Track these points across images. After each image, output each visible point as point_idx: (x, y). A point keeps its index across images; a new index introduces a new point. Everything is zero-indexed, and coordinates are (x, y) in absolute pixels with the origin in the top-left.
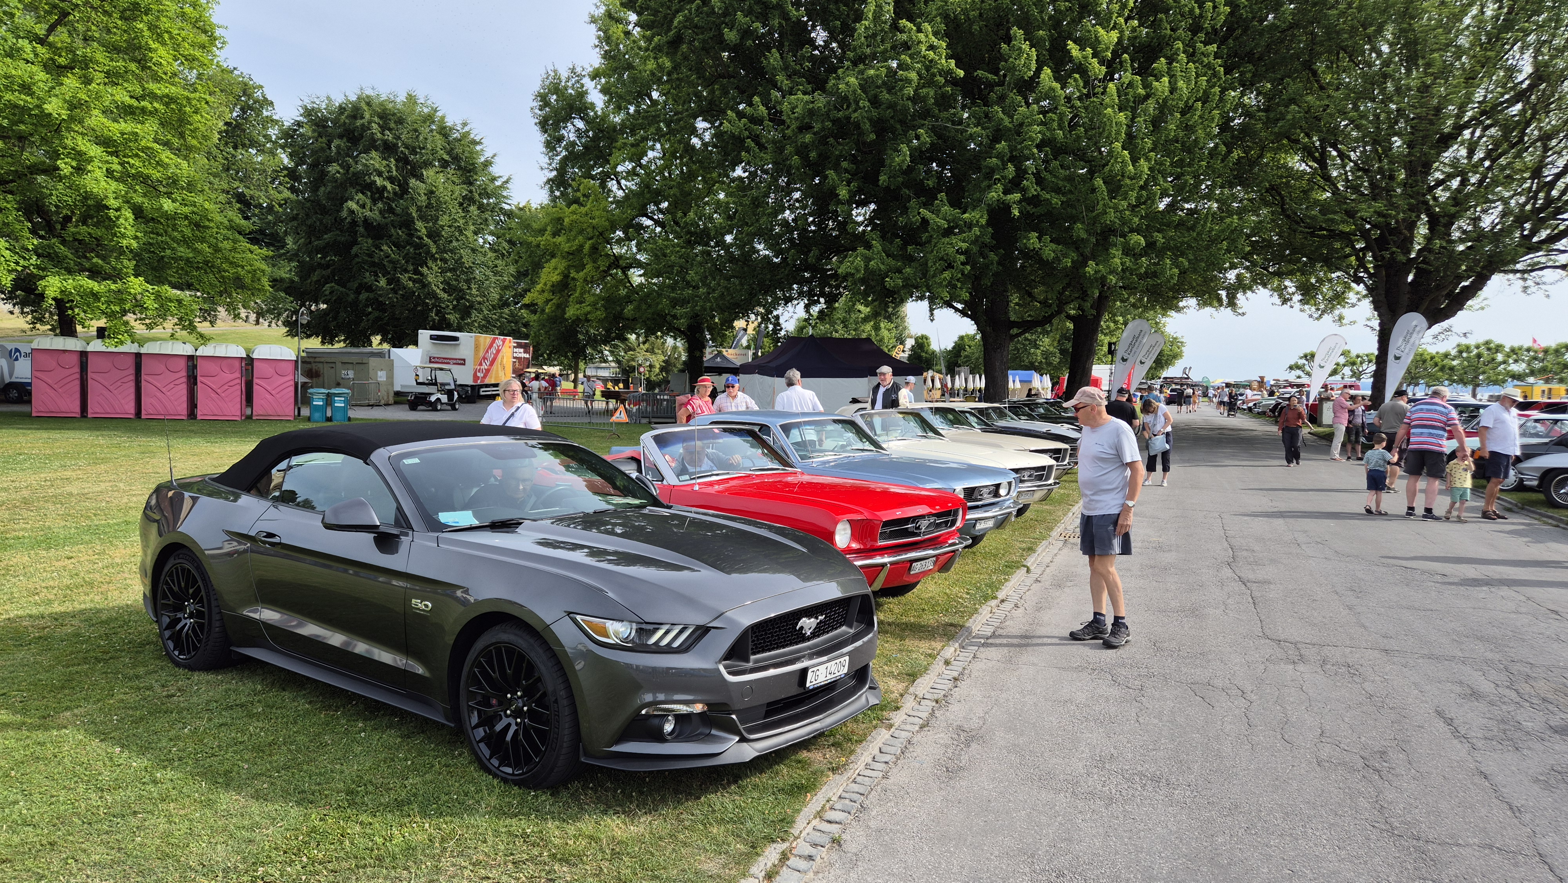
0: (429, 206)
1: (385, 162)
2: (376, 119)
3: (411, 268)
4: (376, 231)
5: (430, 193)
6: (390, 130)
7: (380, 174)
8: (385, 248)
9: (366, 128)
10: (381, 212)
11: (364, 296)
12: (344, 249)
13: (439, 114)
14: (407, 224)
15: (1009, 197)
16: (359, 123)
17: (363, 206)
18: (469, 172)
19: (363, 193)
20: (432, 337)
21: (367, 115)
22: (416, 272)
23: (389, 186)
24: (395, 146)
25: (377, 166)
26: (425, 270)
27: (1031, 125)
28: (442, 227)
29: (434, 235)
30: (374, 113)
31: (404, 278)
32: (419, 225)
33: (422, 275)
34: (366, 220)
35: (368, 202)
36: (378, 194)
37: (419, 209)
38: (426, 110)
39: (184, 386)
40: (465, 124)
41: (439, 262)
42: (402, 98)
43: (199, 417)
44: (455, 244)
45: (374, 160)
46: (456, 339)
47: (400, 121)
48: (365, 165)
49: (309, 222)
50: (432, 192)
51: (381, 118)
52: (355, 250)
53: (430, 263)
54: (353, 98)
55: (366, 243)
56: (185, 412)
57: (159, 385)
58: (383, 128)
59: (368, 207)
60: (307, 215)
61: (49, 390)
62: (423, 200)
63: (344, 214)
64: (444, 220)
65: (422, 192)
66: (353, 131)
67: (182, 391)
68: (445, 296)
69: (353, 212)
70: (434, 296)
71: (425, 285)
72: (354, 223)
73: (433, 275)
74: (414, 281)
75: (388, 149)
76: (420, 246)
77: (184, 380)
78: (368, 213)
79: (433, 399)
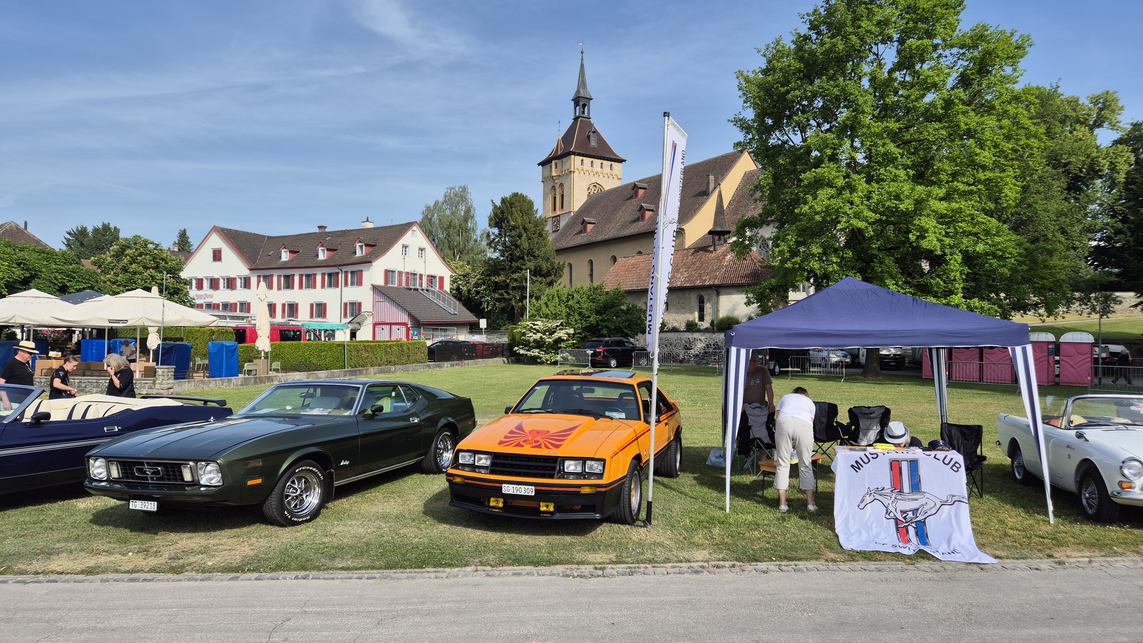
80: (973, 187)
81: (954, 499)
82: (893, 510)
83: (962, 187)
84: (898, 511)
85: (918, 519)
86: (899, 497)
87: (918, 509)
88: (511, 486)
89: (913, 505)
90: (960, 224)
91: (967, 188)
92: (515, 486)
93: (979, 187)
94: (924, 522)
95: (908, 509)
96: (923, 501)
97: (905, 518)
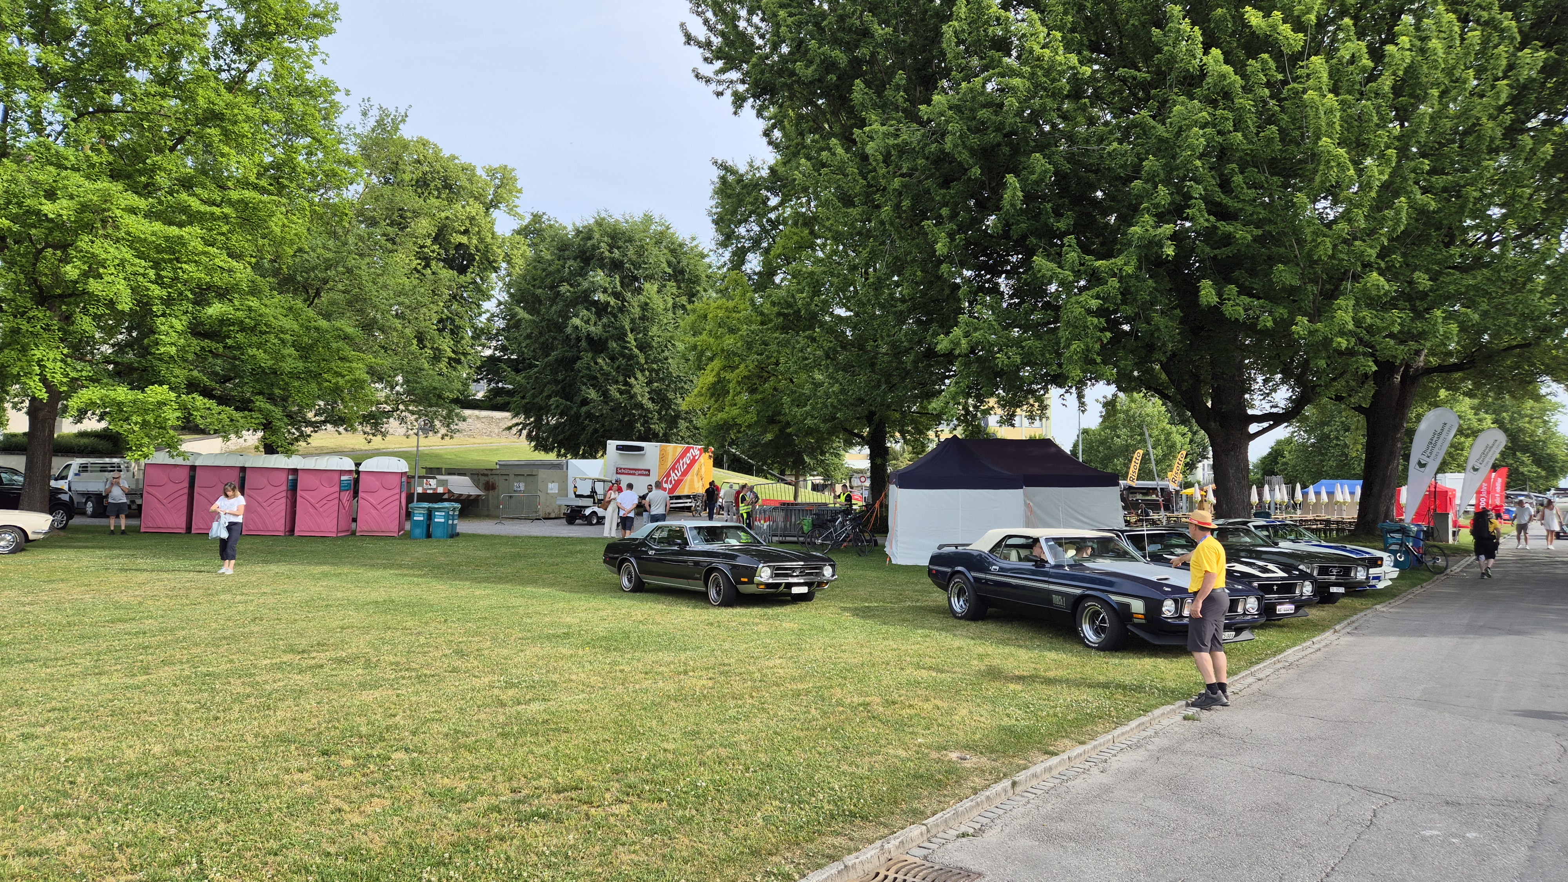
0: (643, 318)
1: (608, 279)
2: (606, 239)
3: (621, 378)
4: (597, 345)
5: (644, 307)
6: (618, 248)
7: (605, 291)
8: (600, 361)
9: (595, 247)
10: (604, 326)
11: (584, 409)
12: (567, 363)
13: (671, 231)
14: (621, 337)
15: (1159, 231)
16: (589, 243)
17: (587, 322)
18: (694, 283)
19: (588, 310)
20: (619, 448)
21: (597, 236)
22: (626, 383)
23: (612, 301)
24: (622, 263)
25: (602, 282)
26: (632, 381)
27: (1189, 127)
28: (652, 337)
29: (643, 347)
30: (605, 233)
31: (613, 390)
32: (630, 337)
33: (631, 386)
34: (589, 336)
35: (593, 318)
36: (601, 309)
37: (633, 321)
38: (659, 228)
39: (284, 500)
40: (693, 239)
41: (647, 373)
42: (638, 216)
43: (297, 533)
44: (666, 353)
45: (599, 277)
46: (640, 449)
47: (630, 240)
48: (593, 282)
49: (542, 340)
50: (647, 304)
51: (612, 238)
52: (578, 364)
53: (639, 375)
54: (592, 221)
55: (587, 357)
56: (283, 528)
57: (260, 499)
58: (611, 247)
59: (592, 322)
60: (541, 333)
61: (159, 506)
62: (636, 311)
63: (569, 330)
64: (654, 330)
65: (636, 304)
66: (585, 252)
67: (281, 506)
68: (650, 405)
69: (577, 327)
70: (640, 406)
71: (632, 397)
72: (579, 340)
73: (639, 387)
74: (621, 393)
75: (616, 266)
76: (631, 357)
77: (284, 494)
78: (592, 329)
79: (587, 512)
80: (214, 209)
83: (195, 204)
90: (185, 266)
91: (204, 208)
93: (226, 210)
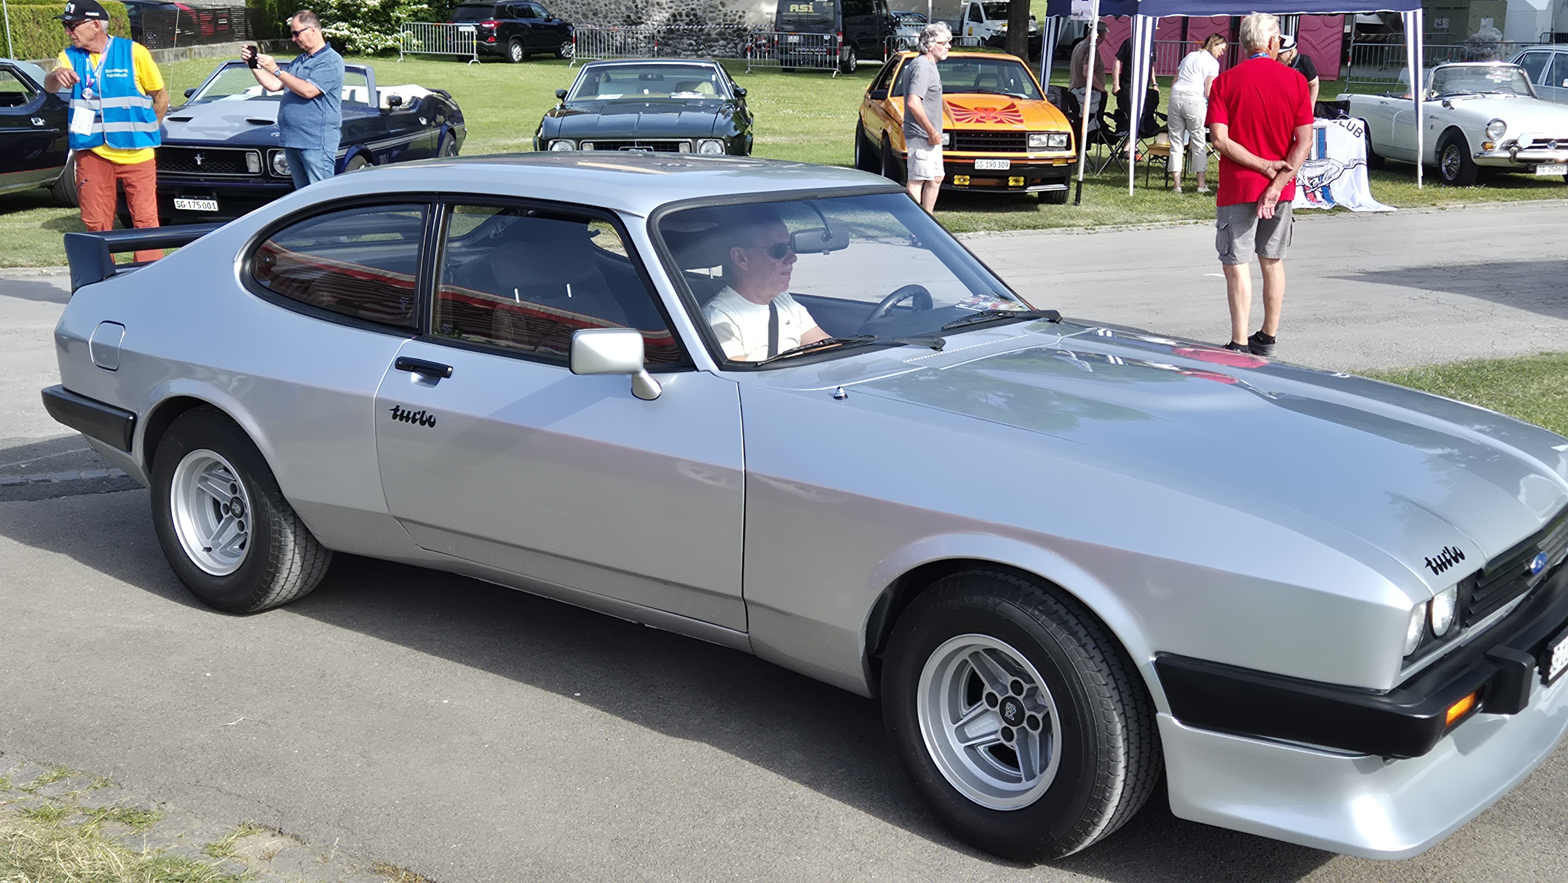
81: (1356, 162)
82: (1301, 178)
84: (1306, 178)
85: (1323, 184)
86: (1307, 165)
87: (1323, 175)
88: (985, 161)
89: (1319, 171)
92: (989, 161)
94: (1329, 186)
95: (1314, 175)
96: (1330, 166)
97: (1311, 184)
